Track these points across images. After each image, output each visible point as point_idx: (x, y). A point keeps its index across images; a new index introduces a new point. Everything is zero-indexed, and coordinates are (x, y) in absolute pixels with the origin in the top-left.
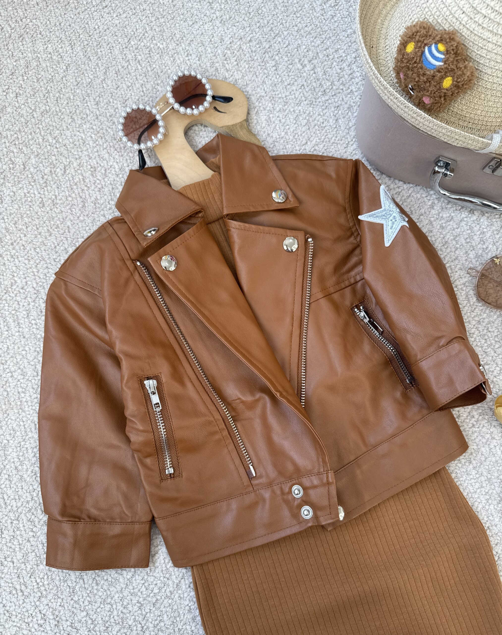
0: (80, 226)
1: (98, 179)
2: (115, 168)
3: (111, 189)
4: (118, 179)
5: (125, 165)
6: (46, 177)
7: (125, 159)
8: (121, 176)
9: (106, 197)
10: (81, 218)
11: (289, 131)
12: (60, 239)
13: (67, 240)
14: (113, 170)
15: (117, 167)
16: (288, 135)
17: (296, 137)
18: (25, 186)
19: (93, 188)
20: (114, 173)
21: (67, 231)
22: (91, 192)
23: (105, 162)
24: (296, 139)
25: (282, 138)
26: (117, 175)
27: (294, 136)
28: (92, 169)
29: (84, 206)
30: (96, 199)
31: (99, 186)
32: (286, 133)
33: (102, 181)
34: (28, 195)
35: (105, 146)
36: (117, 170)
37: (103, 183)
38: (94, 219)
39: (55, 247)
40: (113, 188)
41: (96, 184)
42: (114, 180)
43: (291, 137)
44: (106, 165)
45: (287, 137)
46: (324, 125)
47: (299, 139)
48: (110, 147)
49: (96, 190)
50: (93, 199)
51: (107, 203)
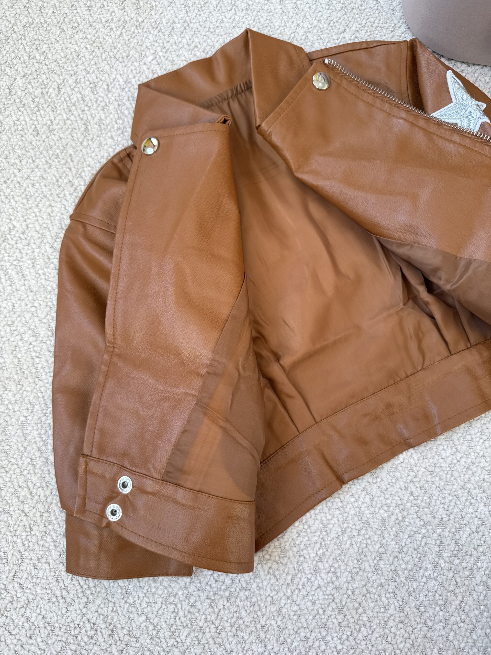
0: (85, 153)
1: (101, 97)
2: (119, 81)
3: (116, 106)
4: (124, 94)
5: (130, 77)
6: (37, 100)
7: (129, 70)
8: (127, 90)
9: (111, 116)
10: (85, 143)
11: (322, 18)
12: (62, 170)
13: (70, 170)
14: (117, 83)
15: (121, 80)
16: (321, 23)
17: (331, 24)
18: (13, 112)
19: (95, 107)
20: (118, 87)
21: (69, 160)
22: (93, 112)
23: (106, 75)
24: (331, 27)
25: (315, 27)
26: (123, 89)
27: (329, 24)
28: (91, 86)
29: (86, 129)
30: (101, 120)
31: (103, 104)
32: (319, 21)
33: (105, 97)
34: (18, 123)
35: (104, 58)
36: (122, 83)
37: (107, 101)
38: (101, 143)
39: (57, 181)
40: (119, 105)
41: (99, 102)
42: (119, 96)
43: (326, 25)
44: (107, 79)
45: (321, 26)
46: (363, 8)
47: (336, 27)
48: (110, 57)
49: (99, 108)
50: (96, 119)
51: (114, 123)
